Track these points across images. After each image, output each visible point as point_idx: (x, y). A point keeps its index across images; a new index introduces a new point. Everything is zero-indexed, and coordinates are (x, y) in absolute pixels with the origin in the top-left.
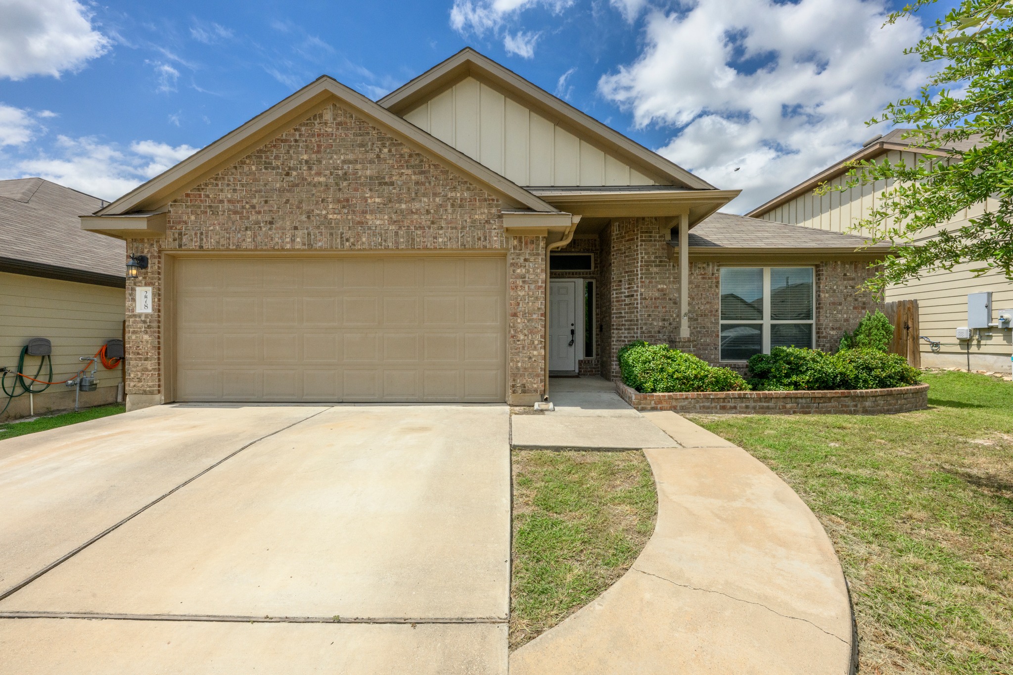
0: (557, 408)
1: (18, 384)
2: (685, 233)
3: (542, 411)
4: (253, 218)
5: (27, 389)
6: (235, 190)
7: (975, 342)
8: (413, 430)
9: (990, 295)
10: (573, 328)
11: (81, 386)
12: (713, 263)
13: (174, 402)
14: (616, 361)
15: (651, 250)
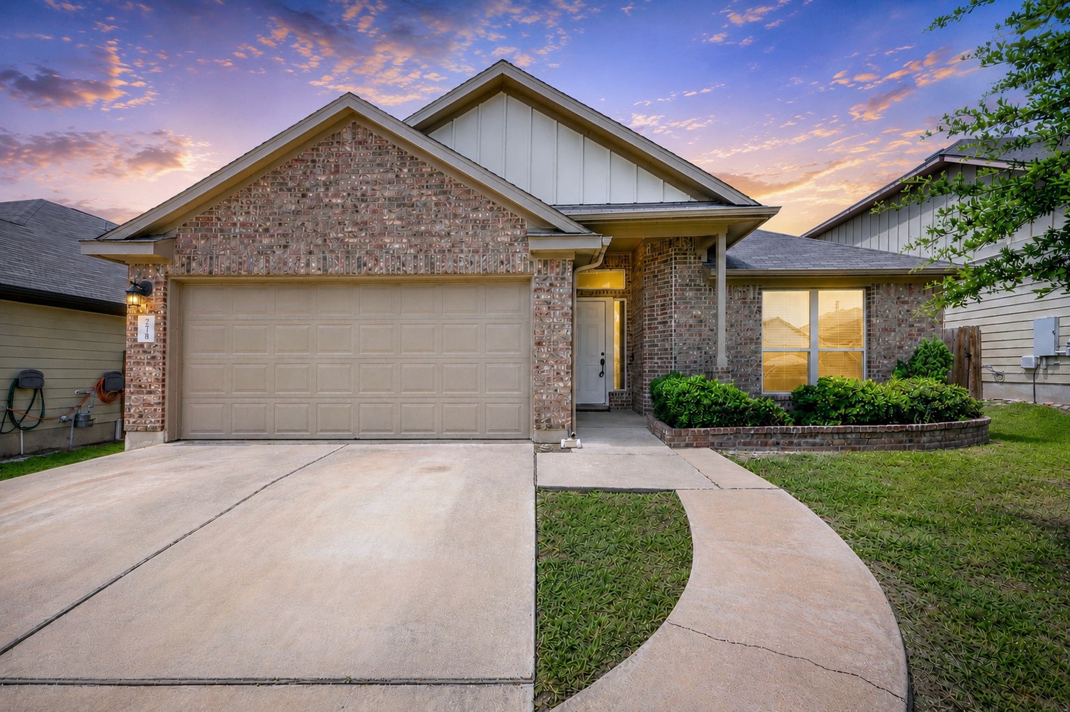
0: (584, 445)
1: (7, 419)
2: (723, 253)
3: (568, 449)
4: (266, 241)
5: (17, 425)
6: (248, 213)
7: (1041, 371)
8: (431, 470)
9: (1057, 320)
10: (603, 357)
11: (76, 422)
12: (754, 287)
13: (178, 440)
14: (649, 393)
15: (686, 273)
